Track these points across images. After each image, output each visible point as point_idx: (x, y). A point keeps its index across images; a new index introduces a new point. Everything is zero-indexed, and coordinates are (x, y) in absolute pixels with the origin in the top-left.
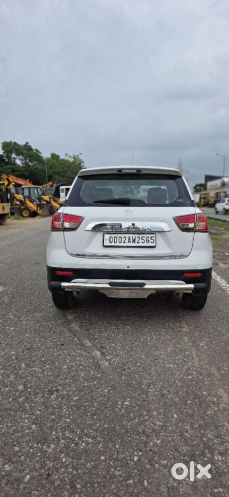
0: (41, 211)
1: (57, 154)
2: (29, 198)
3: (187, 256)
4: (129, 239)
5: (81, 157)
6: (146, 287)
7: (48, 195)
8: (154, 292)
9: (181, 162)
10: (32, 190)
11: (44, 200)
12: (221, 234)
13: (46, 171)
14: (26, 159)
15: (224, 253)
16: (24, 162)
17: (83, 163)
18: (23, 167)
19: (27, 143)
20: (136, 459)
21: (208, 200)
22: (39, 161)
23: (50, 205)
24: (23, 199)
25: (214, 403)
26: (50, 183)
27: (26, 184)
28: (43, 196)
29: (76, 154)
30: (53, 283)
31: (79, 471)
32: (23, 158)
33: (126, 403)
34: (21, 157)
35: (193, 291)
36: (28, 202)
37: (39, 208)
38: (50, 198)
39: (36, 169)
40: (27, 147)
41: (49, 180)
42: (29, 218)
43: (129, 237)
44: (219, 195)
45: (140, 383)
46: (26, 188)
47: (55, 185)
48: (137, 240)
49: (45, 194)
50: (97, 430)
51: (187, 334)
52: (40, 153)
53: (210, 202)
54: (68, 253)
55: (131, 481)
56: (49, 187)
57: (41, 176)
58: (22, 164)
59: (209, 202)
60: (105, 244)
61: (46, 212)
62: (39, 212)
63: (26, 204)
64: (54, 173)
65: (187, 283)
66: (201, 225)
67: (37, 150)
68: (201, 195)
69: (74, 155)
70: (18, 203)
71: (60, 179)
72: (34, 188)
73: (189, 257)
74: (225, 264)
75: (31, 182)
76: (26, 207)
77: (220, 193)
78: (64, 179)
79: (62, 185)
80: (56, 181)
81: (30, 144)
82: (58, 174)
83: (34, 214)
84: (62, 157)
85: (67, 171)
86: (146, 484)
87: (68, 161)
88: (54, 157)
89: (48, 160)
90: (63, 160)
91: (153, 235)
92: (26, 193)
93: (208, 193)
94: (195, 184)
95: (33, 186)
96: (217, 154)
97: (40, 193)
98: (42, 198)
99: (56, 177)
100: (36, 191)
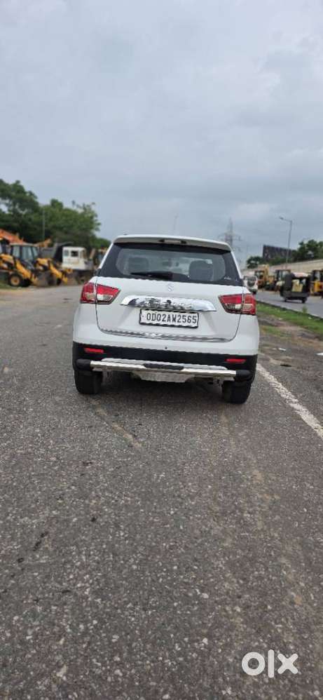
0: (37, 279)
1: (60, 200)
2: (20, 259)
3: (231, 340)
4: (169, 317)
5: (93, 208)
6: (184, 370)
7: (46, 257)
8: (193, 376)
9: (231, 224)
10: (24, 249)
11: (40, 265)
12: (278, 325)
13: (44, 224)
14: (14, 204)
15: (277, 347)
16: (12, 208)
17: (96, 216)
18: (9, 215)
19: (18, 182)
20: (172, 512)
21: (265, 279)
22: (33, 209)
23: (49, 271)
24: (12, 262)
25: (248, 479)
26: (49, 241)
27: (16, 241)
28: (39, 260)
29: (87, 203)
30: (81, 361)
31: (121, 517)
32: (11, 203)
33: (162, 475)
34: (7, 201)
35: (234, 378)
36: (19, 266)
37: (33, 275)
38: (49, 262)
39: (30, 220)
40: (18, 188)
41: (47, 237)
42: (20, 288)
43: (169, 316)
44: (280, 273)
45: (176, 462)
46: (17, 246)
47: (56, 245)
48: (177, 319)
49: (43, 255)
50: (135, 493)
51: (227, 425)
52: (36, 197)
53: (268, 283)
54: (99, 328)
55: (168, 526)
56: (46, 247)
57: (35, 229)
58: (9, 210)
59: (266, 282)
60: (142, 321)
61: (44, 282)
62: (34, 280)
63: (16, 268)
64: (54, 227)
65: (229, 369)
66: (249, 306)
67: (31, 194)
68: (256, 272)
69: (84, 205)
70: (5, 266)
71: (64, 236)
72: (27, 247)
73: (232, 341)
74: (277, 360)
75: (23, 238)
76: (16, 271)
77: (282, 271)
78: (68, 237)
79: (68, 245)
80: (56, 239)
81: (22, 183)
82: (61, 229)
83: (26, 283)
84: (67, 205)
85: (72, 226)
86: (181, 527)
87: (75, 212)
88: (56, 204)
89: (47, 208)
90: (68, 210)
91: (196, 315)
92: (16, 253)
93: (266, 270)
94: (249, 257)
95: (25, 244)
96: (282, 218)
97: (36, 254)
98: (37, 262)
99: (58, 233)
100: (30, 252)
